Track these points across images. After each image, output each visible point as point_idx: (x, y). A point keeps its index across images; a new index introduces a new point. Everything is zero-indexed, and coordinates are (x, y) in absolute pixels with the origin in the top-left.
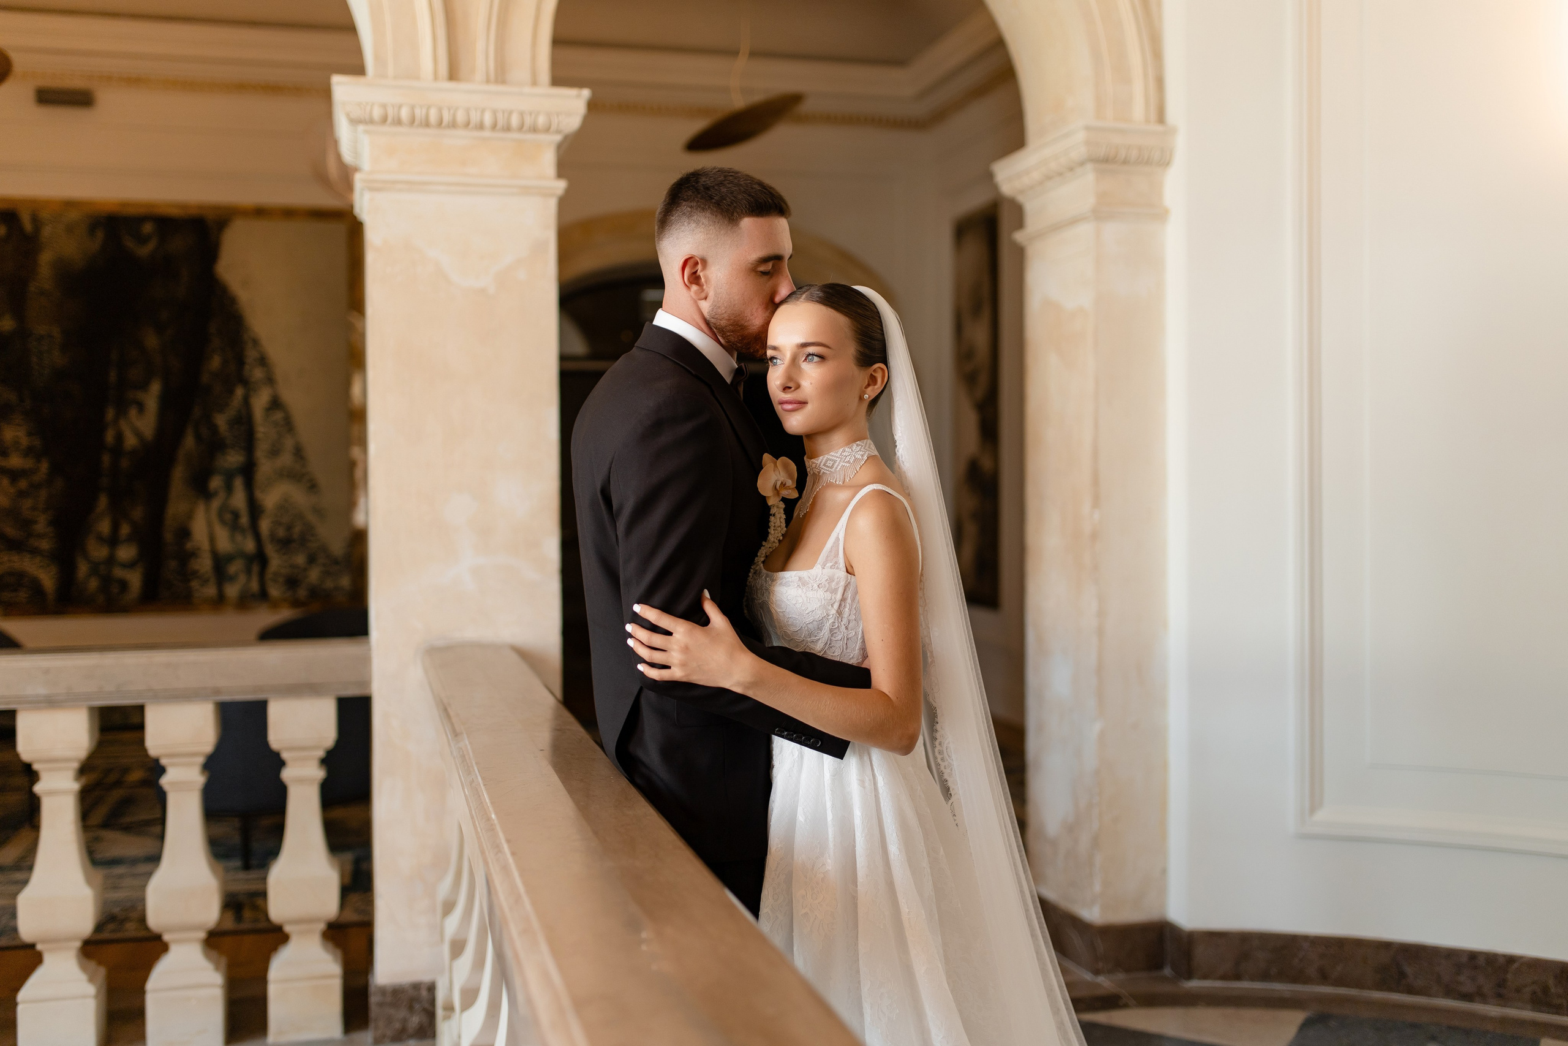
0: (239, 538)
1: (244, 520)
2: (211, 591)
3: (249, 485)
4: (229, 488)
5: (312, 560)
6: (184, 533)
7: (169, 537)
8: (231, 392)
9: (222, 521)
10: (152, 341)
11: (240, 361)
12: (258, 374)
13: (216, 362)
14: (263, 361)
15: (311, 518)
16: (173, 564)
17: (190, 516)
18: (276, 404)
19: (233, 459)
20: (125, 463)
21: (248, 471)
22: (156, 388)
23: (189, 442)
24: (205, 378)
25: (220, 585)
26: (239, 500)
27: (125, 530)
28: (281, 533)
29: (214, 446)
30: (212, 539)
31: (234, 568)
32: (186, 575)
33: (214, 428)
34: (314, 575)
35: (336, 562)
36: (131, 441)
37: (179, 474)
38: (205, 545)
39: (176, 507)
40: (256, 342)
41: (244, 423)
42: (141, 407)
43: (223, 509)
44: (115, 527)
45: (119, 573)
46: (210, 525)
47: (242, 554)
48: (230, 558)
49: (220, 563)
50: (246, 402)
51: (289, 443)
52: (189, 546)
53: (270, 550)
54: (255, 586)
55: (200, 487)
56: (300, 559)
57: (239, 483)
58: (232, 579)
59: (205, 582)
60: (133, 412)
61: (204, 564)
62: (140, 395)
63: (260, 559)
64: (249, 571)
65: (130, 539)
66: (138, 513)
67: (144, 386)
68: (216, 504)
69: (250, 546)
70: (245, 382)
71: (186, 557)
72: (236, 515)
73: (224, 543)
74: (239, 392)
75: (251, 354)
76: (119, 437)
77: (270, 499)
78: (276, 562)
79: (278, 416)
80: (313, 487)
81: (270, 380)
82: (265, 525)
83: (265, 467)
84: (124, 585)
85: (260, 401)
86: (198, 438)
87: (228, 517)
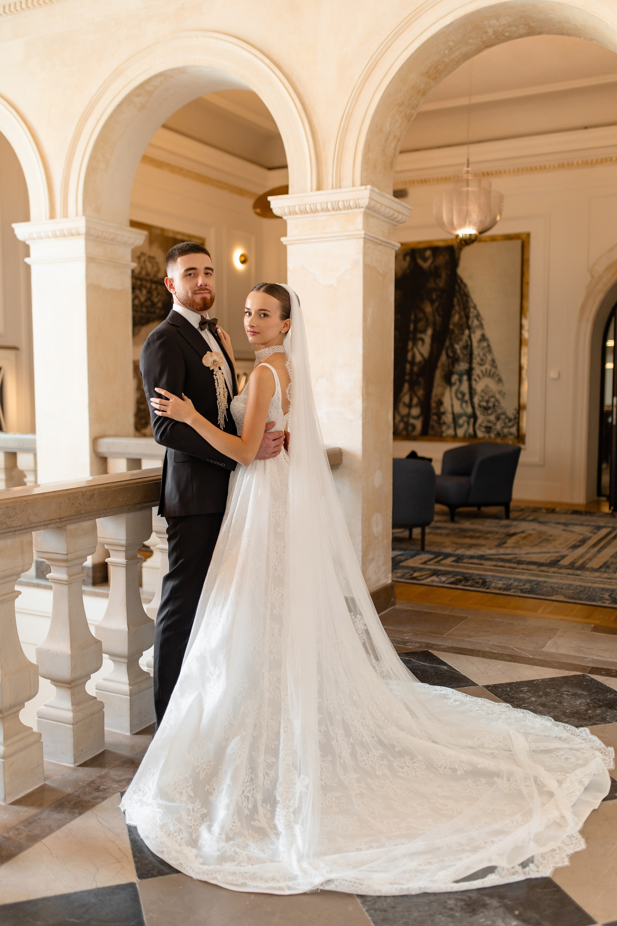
0: (464, 405)
1: (467, 397)
2: (451, 432)
3: (470, 379)
4: (460, 381)
5: (498, 418)
6: (440, 403)
7: (433, 405)
8: (463, 334)
9: (458, 398)
10: (428, 309)
11: (467, 317)
12: (476, 323)
13: (456, 318)
14: (478, 316)
15: (498, 396)
16: (435, 418)
17: (443, 394)
18: (483, 338)
19: (463, 366)
20: (416, 369)
21: (469, 372)
22: (430, 332)
23: (443, 358)
24: (451, 327)
25: (455, 430)
26: (465, 387)
27: (415, 401)
28: (484, 404)
29: (454, 360)
30: (452, 406)
31: (461, 421)
32: (440, 423)
33: (454, 352)
34: (499, 426)
35: (510, 420)
36: (418, 358)
37: (438, 374)
38: (450, 410)
39: (437, 390)
40: (475, 307)
41: (468, 348)
42: (423, 340)
43: (457, 391)
44: (411, 400)
45: (412, 421)
46: (452, 399)
47: (465, 414)
48: (460, 416)
49: (455, 418)
50: (470, 337)
51: (489, 358)
52: (442, 410)
53: (478, 413)
54: (471, 431)
55: (448, 380)
56: (492, 418)
57: (465, 378)
58: (461, 426)
59: (449, 427)
60: (420, 343)
61: (448, 418)
62: (423, 336)
63: (474, 416)
64: (468, 423)
65: (417, 405)
66: (421, 393)
67: (424, 331)
68: (454, 388)
69: (469, 410)
70: (469, 328)
71: (440, 415)
72: (463, 395)
73: (458, 409)
74: (467, 332)
75: (472, 313)
76: (414, 356)
77: (479, 387)
78: (481, 418)
79: (485, 344)
80: (500, 380)
81: (481, 326)
82: (476, 400)
83: (477, 371)
84: (414, 427)
85: (476, 337)
86: (448, 356)
87: (460, 396)
